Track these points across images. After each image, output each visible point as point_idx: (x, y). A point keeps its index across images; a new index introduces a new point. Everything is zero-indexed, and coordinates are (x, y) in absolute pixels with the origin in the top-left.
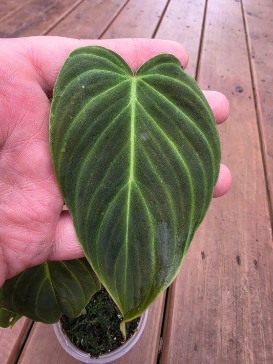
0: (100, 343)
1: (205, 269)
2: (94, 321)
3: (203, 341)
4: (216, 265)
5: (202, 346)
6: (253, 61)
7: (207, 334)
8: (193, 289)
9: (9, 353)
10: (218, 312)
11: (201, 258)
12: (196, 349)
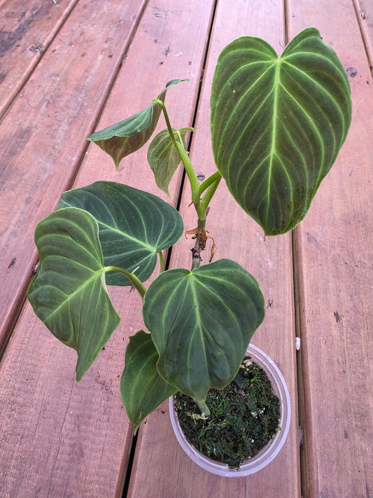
0: (235, 449)
1: (342, 334)
2: (223, 424)
3: (354, 426)
4: (355, 328)
5: (353, 431)
6: (364, 23)
7: (357, 416)
8: (330, 363)
9: (118, 468)
10: (368, 387)
11: (335, 320)
12: (346, 436)
